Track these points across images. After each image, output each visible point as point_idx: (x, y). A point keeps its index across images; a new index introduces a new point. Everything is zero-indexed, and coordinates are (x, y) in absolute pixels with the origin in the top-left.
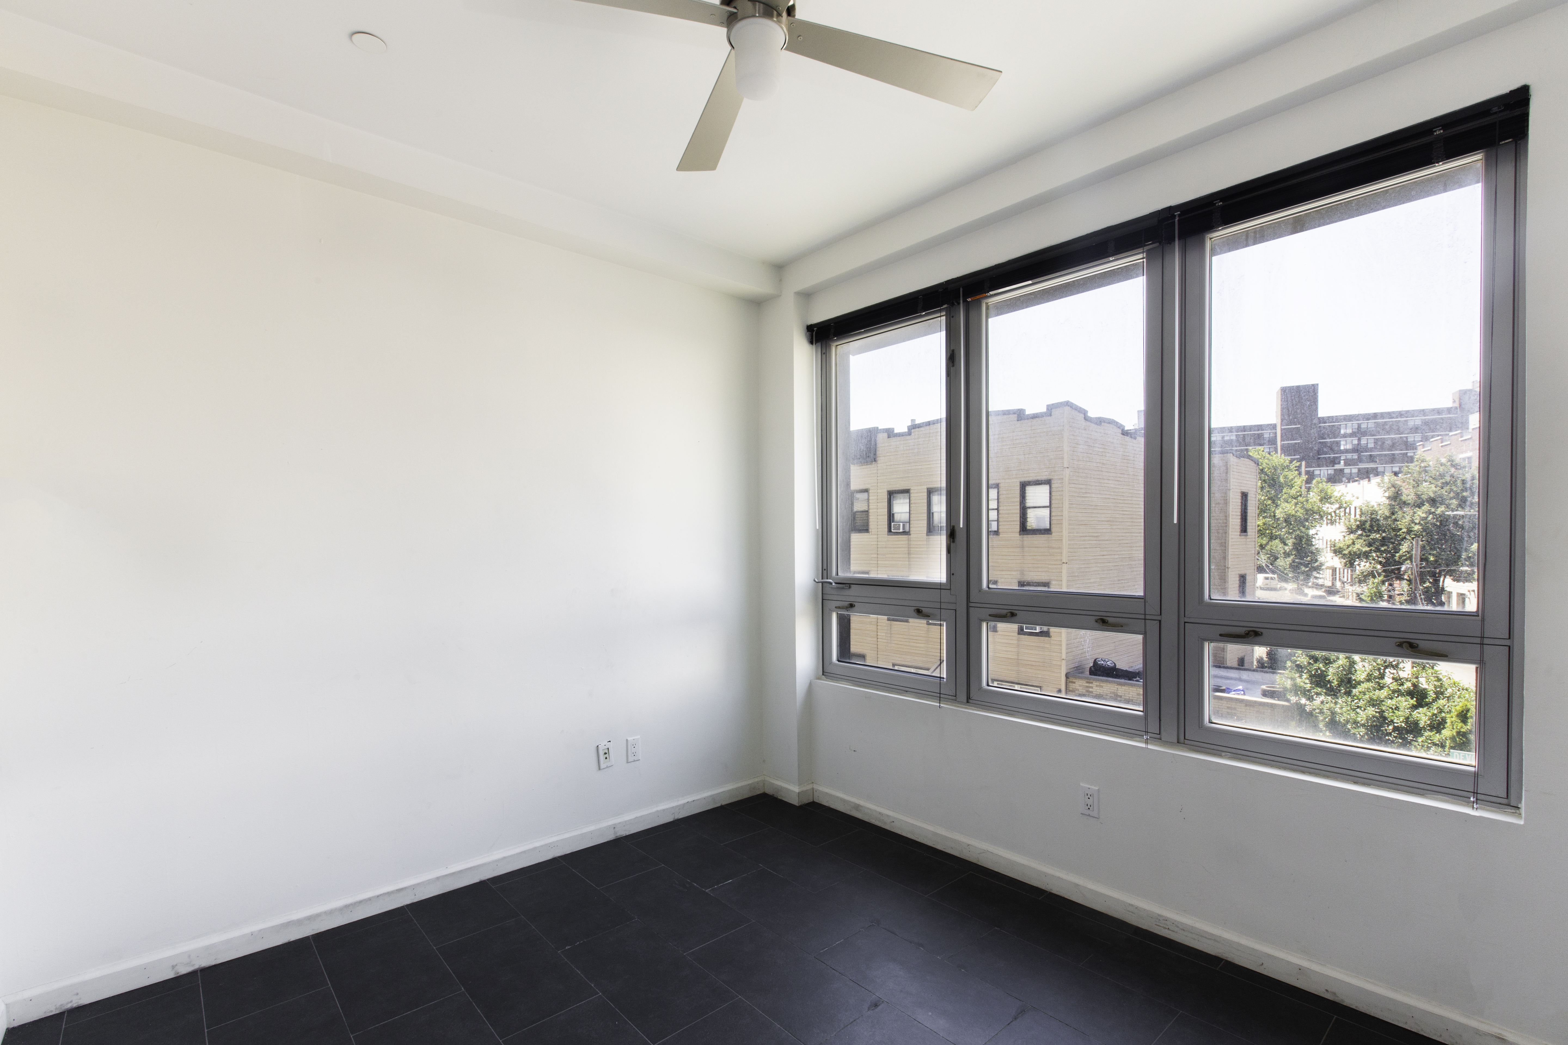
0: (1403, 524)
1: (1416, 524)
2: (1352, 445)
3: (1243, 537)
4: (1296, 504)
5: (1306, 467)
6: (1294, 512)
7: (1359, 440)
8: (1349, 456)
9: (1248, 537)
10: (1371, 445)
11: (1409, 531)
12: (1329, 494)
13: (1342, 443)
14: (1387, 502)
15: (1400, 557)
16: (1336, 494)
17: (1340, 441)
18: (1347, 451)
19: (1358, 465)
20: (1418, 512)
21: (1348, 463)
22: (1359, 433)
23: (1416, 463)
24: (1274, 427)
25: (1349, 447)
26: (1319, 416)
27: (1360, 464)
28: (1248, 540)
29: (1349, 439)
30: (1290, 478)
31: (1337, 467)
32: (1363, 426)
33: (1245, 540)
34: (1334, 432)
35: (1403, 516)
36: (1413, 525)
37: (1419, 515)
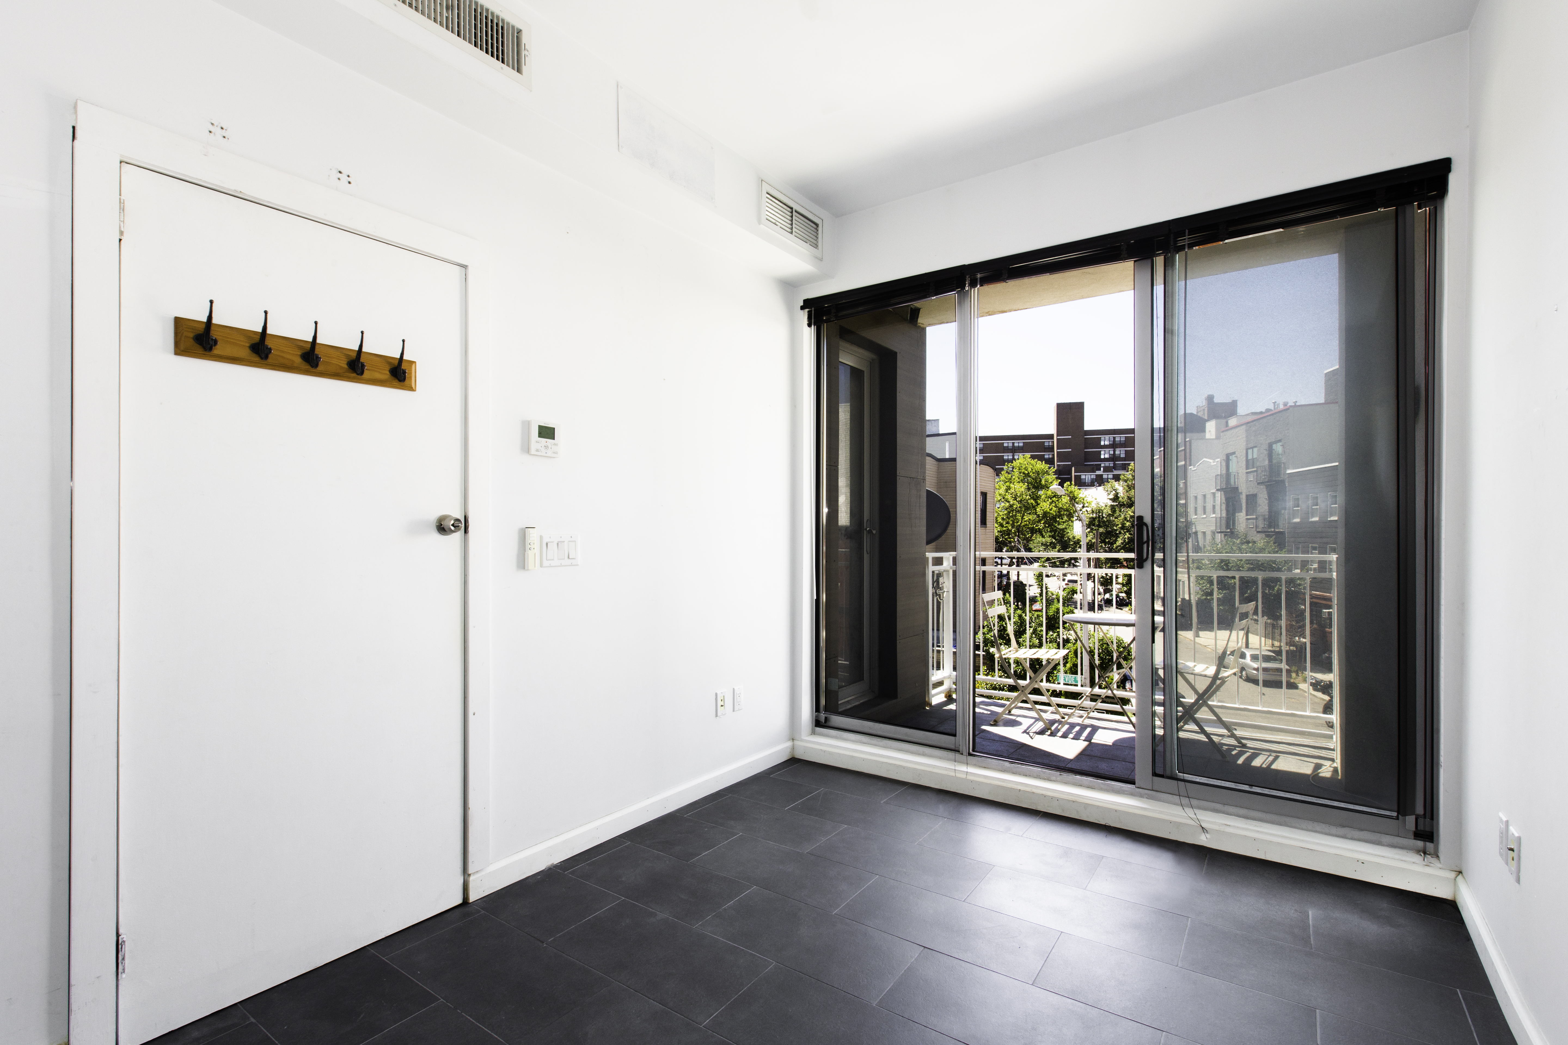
0: (1118, 522)
1: (1128, 521)
2: (1110, 454)
3: (983, 528)
4: (1051, 503)
5: (1075, 473)
6: (1048, 510)
7: (1114, 451)
8: (1107, 464)
9: (987, 528)
10: (1123, 456)
11: (1123, 527)
12: (1076, 495)
13: (1102, 452)
14: (1110, 503)
15: (1117, 547)
16: (1080, 496)
17: (1101, 451)
18: (1105, 460)
19: (1113, 472)
20: (1129, 512)
21: (1107, 469)
22: (1114, 445)
23: (1130, 472)
24: (1051, 437)
25: (1107, 456)
26: (1085, 429)
27: (1114, 471)
28: (987, 531)
29: (1107, 450)
30: (1049, 481)
31: (1098, 473)
32: (1117, 439)
33: (984, 531)
34: (1097, 443)
35: (1120, 515)
36: (1125, 522)
37: (1129, 514)
